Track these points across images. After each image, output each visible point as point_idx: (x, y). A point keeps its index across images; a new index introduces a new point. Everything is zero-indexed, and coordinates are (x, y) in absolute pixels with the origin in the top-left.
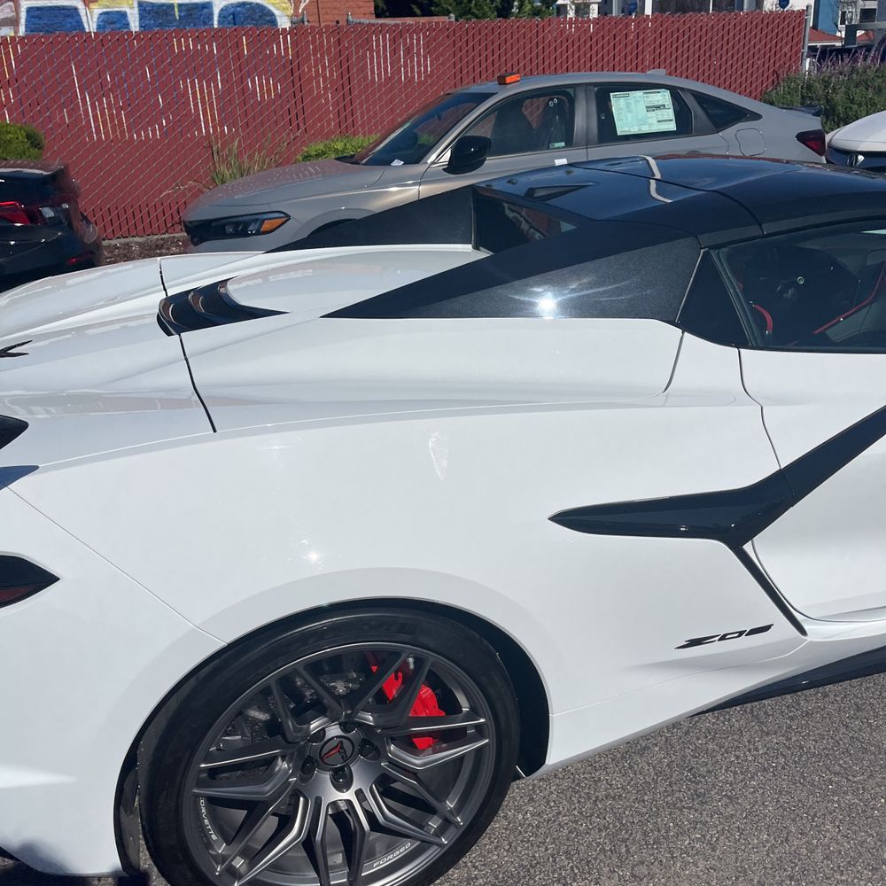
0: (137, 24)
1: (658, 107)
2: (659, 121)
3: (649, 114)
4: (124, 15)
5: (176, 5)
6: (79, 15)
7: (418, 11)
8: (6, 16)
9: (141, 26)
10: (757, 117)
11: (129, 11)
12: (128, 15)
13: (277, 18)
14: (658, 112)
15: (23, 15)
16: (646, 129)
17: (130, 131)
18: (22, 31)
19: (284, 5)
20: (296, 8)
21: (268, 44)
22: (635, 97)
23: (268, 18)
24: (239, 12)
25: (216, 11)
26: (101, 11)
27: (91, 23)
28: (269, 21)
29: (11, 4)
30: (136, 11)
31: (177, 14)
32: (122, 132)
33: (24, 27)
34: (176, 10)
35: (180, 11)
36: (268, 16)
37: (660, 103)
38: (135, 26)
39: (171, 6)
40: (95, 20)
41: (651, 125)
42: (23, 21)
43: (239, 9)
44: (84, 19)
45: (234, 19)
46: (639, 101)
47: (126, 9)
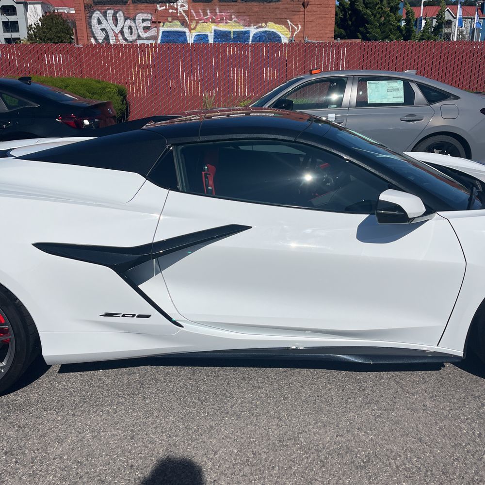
0: (213, 40)
1: (394, 90)
2: (393, 97)
3: (389, 93)
4: (207, 36)
5: (232, 32)
6: (186, 36)
7: (360, 37)
8: (152, 35)
9: (214, 42)
10: (457, 98)
11: (209, 34)
12: (209, 36)
13: (282, 39)
14: (394, 92)
15: (160, 35)
16: (385, 101)
17: (201, 93)
18: (159, 41)
19: (286, 32)
20: (293, 34)
21: (276, 52)
22: (382, 84)
23: (277, 39)
24: (263, 35)
25: (251, 35)
26: (196, 34)
27: (191, 40)
28: (278, 40)
29: (156, 29)
30: (213, 34)
31: (232, 36)
32: (198, 93)
33: (160, 40)
34: (232, 34)
35: (234, 35)
36: (278, 37)
37: (397, 88)
38: (211, 40)
39: (230, 32)
40: (193, 38)
41: (389, 99)
42: (160, 37)
43: (263, 34)
44: (188, 38)
45: (260, 39)
46: (384, 86)
47: (207, 33)
